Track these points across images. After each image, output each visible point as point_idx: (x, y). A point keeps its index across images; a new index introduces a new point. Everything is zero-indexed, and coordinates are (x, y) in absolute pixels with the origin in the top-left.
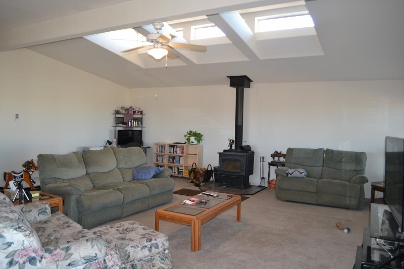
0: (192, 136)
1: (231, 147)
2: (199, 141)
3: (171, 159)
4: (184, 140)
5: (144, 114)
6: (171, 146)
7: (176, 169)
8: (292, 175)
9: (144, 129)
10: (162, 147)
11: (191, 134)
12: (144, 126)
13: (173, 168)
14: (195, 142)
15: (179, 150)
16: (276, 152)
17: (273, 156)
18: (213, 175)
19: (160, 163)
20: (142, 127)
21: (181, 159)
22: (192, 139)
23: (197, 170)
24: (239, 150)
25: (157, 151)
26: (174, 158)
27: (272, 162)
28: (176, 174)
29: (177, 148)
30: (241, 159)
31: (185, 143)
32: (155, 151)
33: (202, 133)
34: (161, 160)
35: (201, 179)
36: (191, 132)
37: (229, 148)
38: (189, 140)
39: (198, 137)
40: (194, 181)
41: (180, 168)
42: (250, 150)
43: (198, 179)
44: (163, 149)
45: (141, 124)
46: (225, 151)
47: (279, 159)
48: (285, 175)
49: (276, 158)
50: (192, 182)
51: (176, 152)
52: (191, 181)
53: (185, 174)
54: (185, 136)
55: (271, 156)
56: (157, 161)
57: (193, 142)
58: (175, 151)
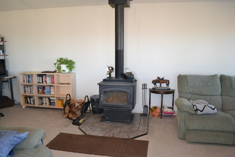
0: (62, 63)
1: (110, 74)
2: (71, 70)
3: (40, 90)
4: (53, 68)
5: (5, 40)
6: (39, 75)
7: (47, 99)
8: (203, 112)
9: (7, 57)
10: (29, 76)
11: (62, 61)
12: (7, 53)
13: (44, 99)
14: (67, 70)
15: (48, 80)
16: (159, 78)
17: (154, 82)
18: (90, 105)
19: (28, 94)
20: (4, 55)
21: (52, 89)
22: (64, 67)
23: (72, 102)
24: (121, 79)
25: (24, 81)
26: (44, 88)
27: (153, 89)
28: (48, 106)
29: (46, 77)
30: (127, 91)
31: (54, 72)
32: (21, 81)
33: (74, 60)
34: (29, 91)
35: (79, 113)
36: (61, 59)
37: (108, 76)
38: (59, 68)
39: (70, 64)
40: (70, 116)
41: (51, 98)
42: (133, 78)
43: (74, 113)
44: (30, 79)
45: (3, 52)
46: (104, 80)
47: (161, 85)
48: (194, 112)
49: (158, 85)
50: (68, 117)
51: (46, 82)
52: (66, 116)
53: (58, 105)
54: (55, 64)
55: (153, 82)
56: (25, 92)
57: (64, 71)
58: (44, 80)
